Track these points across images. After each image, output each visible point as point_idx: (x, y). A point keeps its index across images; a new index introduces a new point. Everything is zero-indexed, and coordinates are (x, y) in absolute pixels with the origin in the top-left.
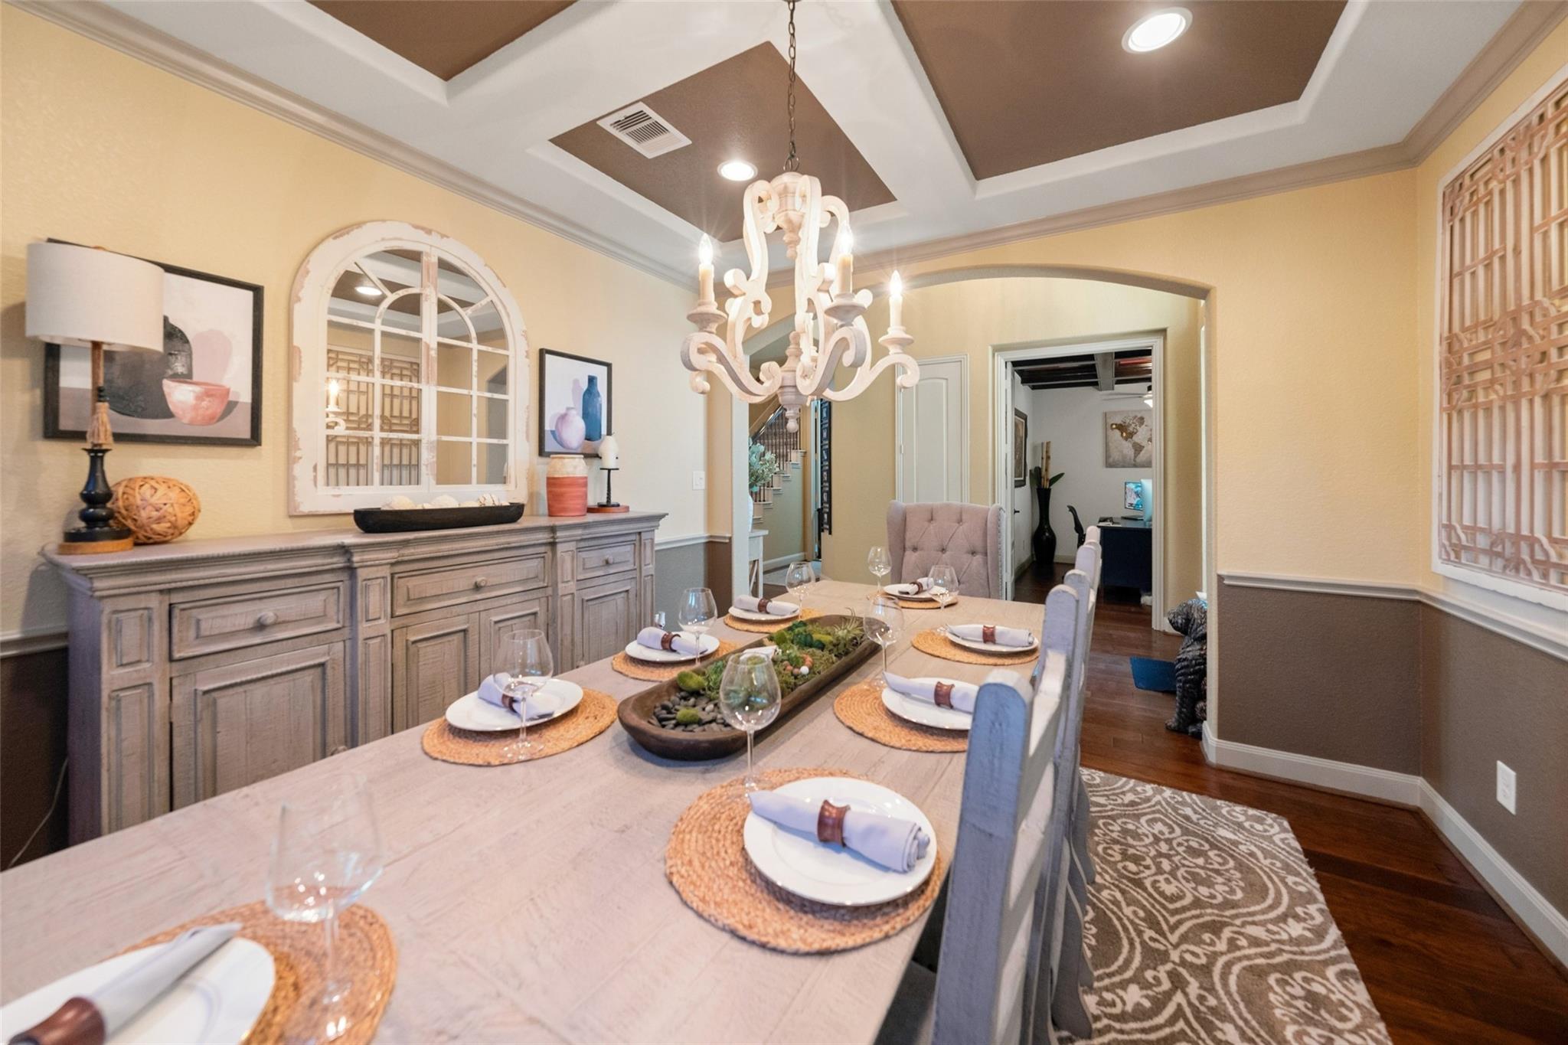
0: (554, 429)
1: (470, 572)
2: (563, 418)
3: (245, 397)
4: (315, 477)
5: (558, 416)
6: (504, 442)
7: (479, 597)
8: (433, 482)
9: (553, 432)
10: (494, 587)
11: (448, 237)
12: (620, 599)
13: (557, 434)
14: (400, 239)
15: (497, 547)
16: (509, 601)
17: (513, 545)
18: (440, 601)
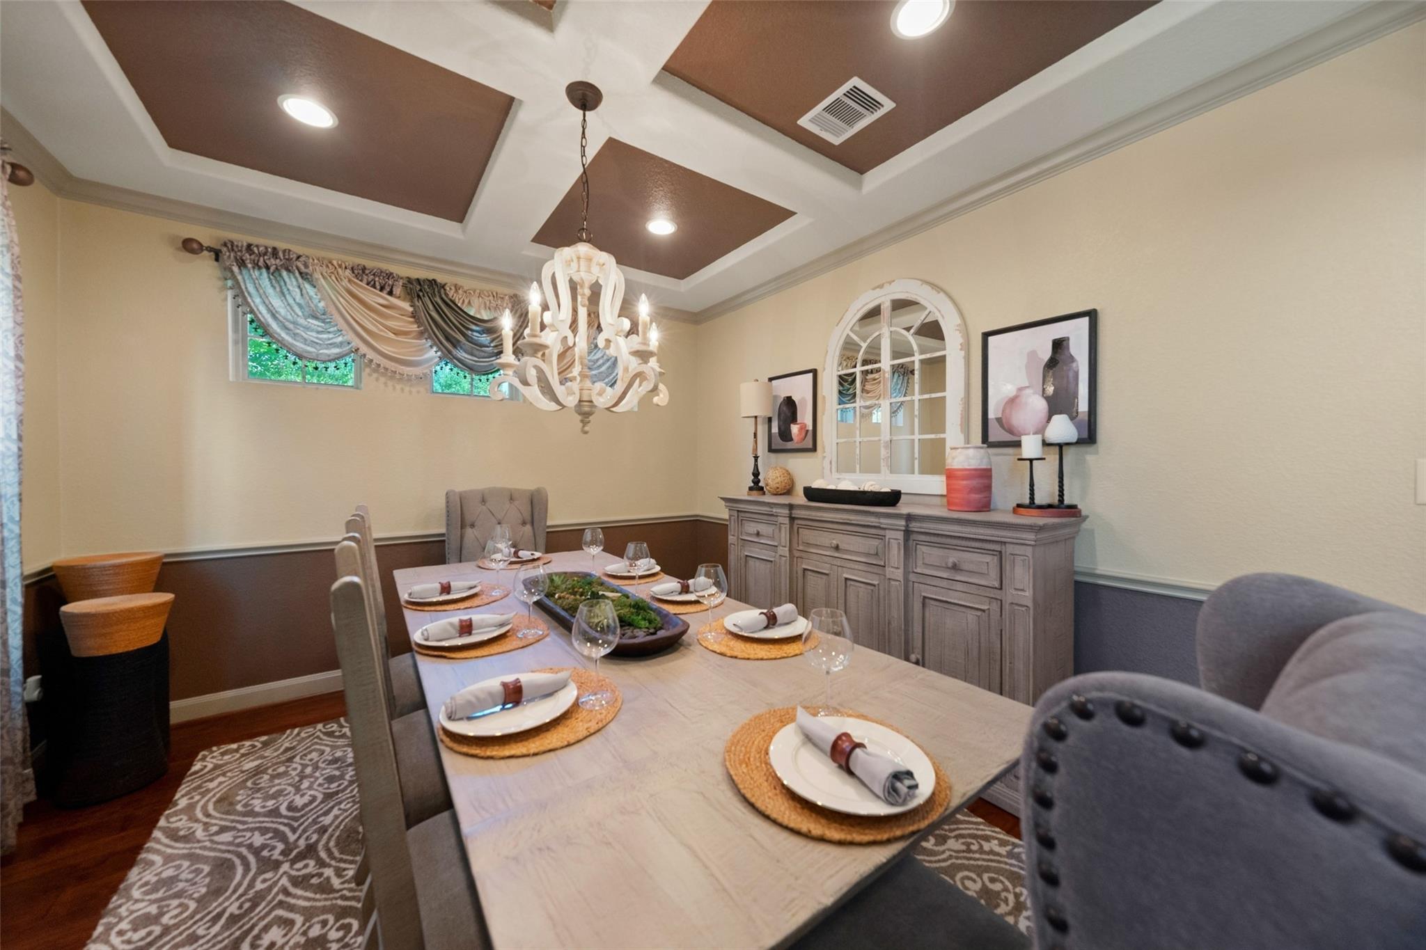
0: (1000, 416)
1: (833, 535)
2: (1012, 401)
3: (810, 428)
4: (831, 468)
5: (1006, 400)
6: (942, 436)
7: (836, 555)
8: (888, 472)
9: (999, 420)
10: (847, 551)
11: (894, 281)
12: (971, 616)
13: (1004, 421)
14: (867, 304)
15: (841, 521)
16: (856, 567)
17: (853, 522)
18: (818, 549)
